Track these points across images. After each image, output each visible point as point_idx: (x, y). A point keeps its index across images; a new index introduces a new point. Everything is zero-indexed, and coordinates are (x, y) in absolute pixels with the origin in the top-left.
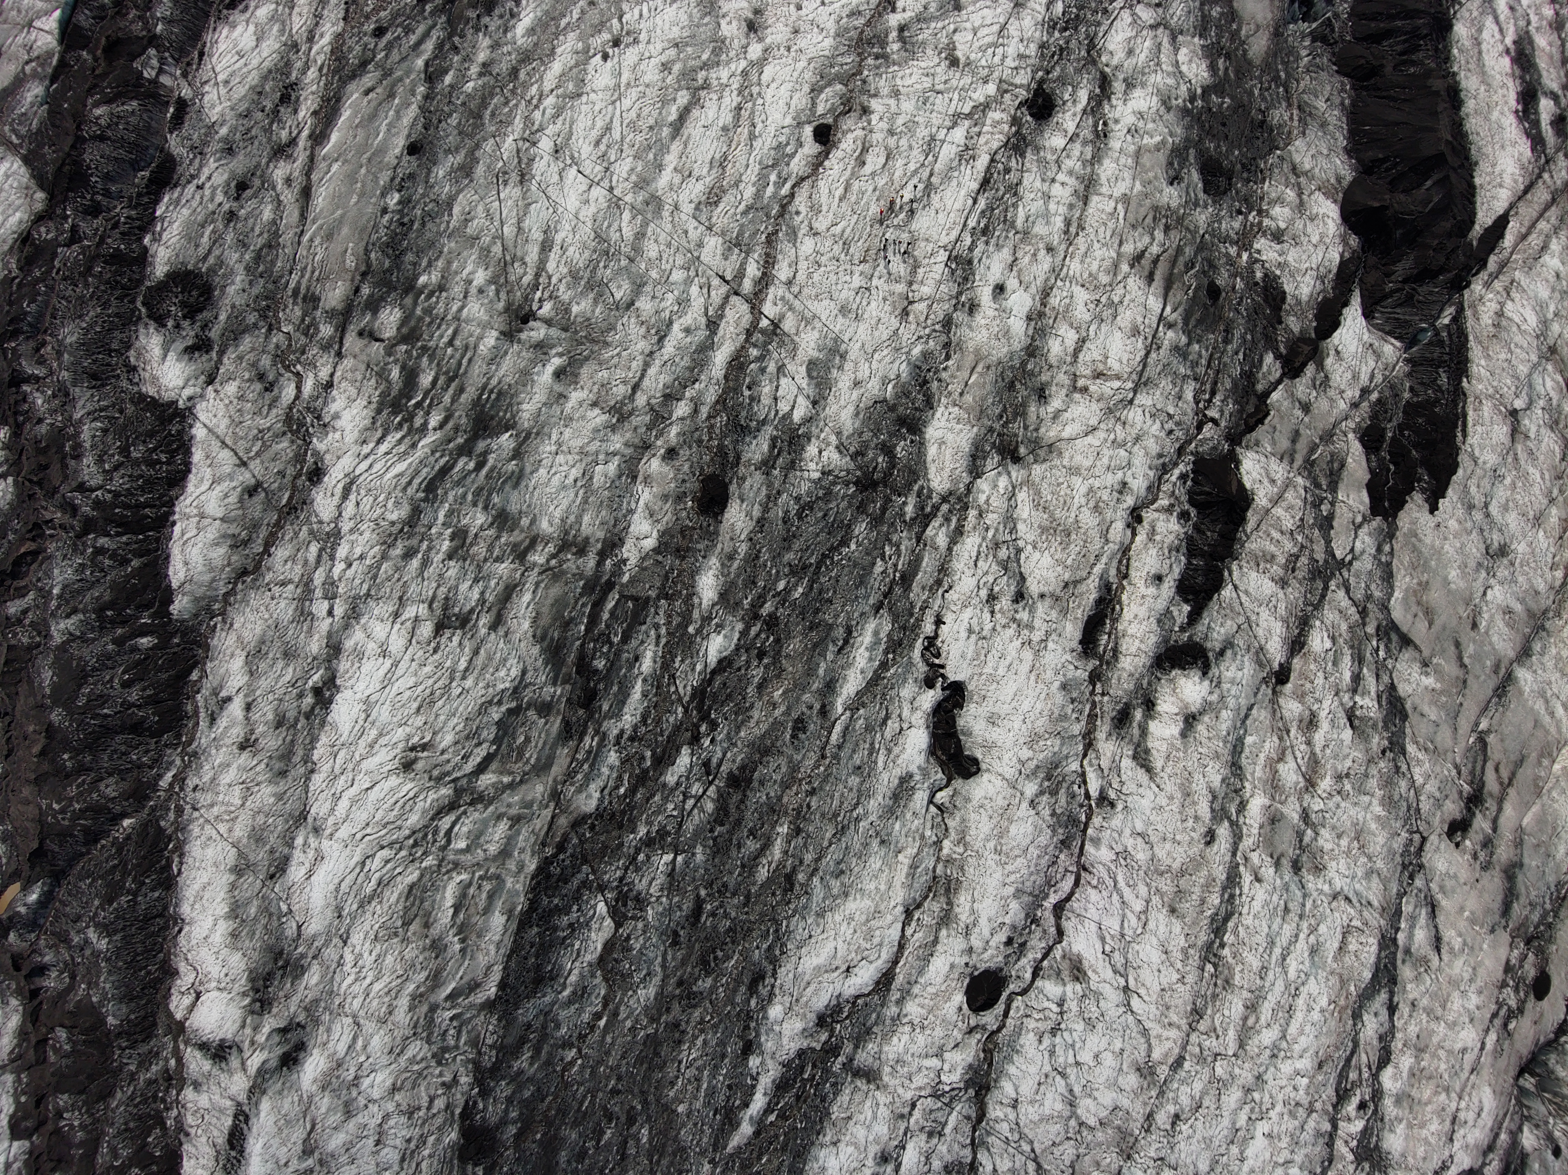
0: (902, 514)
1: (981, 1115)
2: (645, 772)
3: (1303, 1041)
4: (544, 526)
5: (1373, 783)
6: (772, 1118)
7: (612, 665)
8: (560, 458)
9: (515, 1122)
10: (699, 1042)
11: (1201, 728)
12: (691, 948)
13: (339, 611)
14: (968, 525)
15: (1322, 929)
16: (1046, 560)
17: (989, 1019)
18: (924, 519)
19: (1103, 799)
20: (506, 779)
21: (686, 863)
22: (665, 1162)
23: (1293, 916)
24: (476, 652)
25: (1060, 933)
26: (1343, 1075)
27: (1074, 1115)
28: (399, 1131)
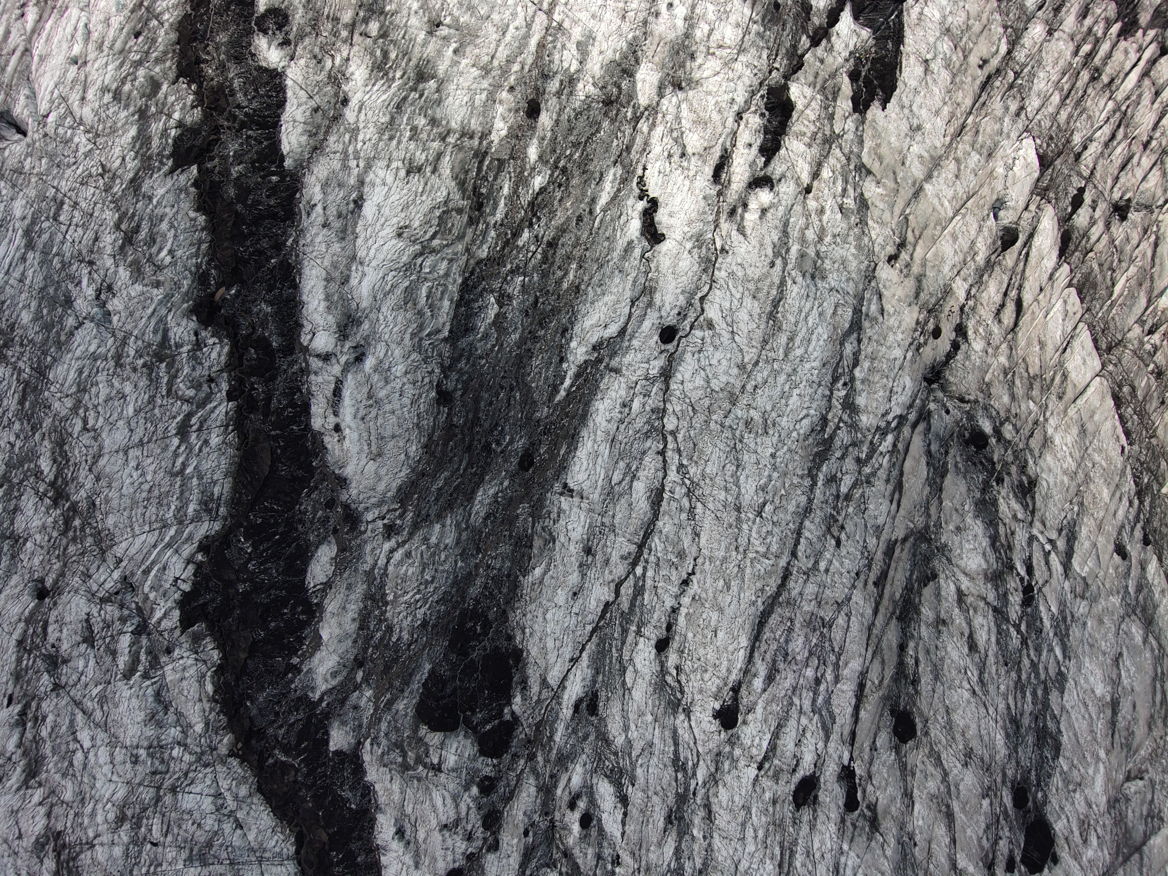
0: (626, 117)
1: (667, 388)
2: (508, 240)
3: (815, 354)
4: (453, 125)
5: (851, 239)
6: (574, 389)
7: (490, 192)
8: (459, 92)
9: (460, 389)
10: (540, 357)
11: (769, 215)
12: (534, 318)
13: (362, 165)
14: (658, 121)
15: (825, 304)
16: (696, 137)
17: (670, 347)
18: (637, 119)
19: (723, 250)
20: (445, 242)
21: (530, 281)
22: (527, 407)
23: (811, 299)
24: (426, 184)
25: (703, 310)
26: (835, 370)
27: (709, 386)
28: (410, 391)
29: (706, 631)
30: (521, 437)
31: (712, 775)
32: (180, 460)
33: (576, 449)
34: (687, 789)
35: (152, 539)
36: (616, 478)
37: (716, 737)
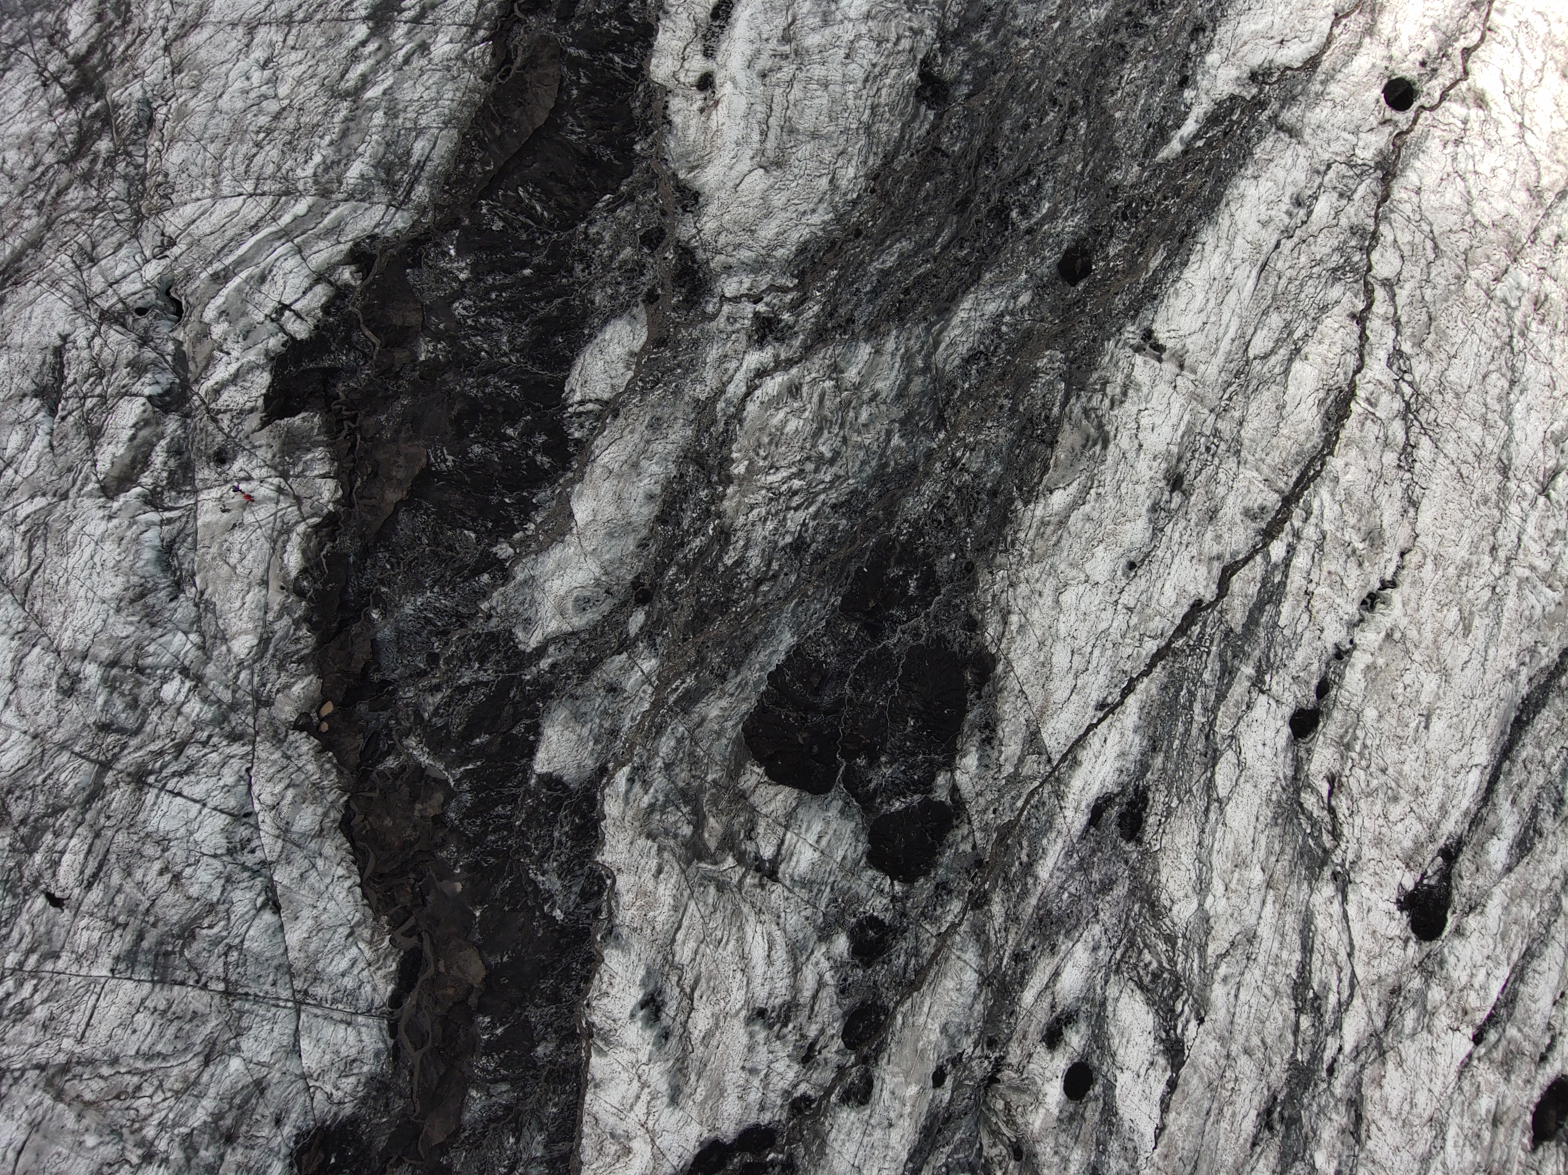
1: (1386, 196)
6: (1200, 143)
9: (967, 84)
10: (1141, 65)
17: (1402, 118)
22: (1098, 155)
25: (1467, 72)
27: (1469, 212)
28: (867, 52)
29: (1407, 712)
30: (1074, 212)
31: (1375, 1034)
32: (361, 68)
33: (1185, 264)
34: (1316, 1056)
35: (253, 211)
36: (1259, 345)
37: (1397, 951)
